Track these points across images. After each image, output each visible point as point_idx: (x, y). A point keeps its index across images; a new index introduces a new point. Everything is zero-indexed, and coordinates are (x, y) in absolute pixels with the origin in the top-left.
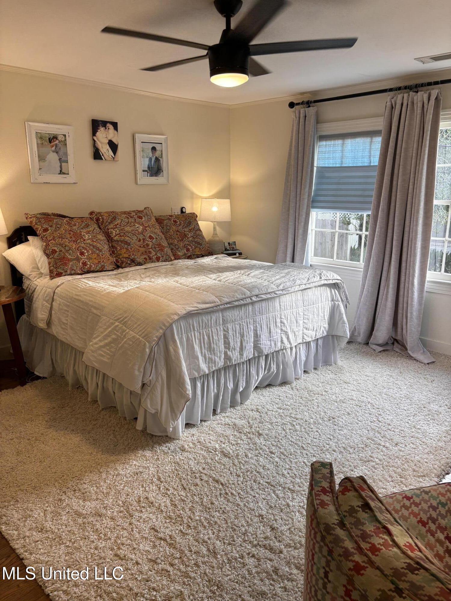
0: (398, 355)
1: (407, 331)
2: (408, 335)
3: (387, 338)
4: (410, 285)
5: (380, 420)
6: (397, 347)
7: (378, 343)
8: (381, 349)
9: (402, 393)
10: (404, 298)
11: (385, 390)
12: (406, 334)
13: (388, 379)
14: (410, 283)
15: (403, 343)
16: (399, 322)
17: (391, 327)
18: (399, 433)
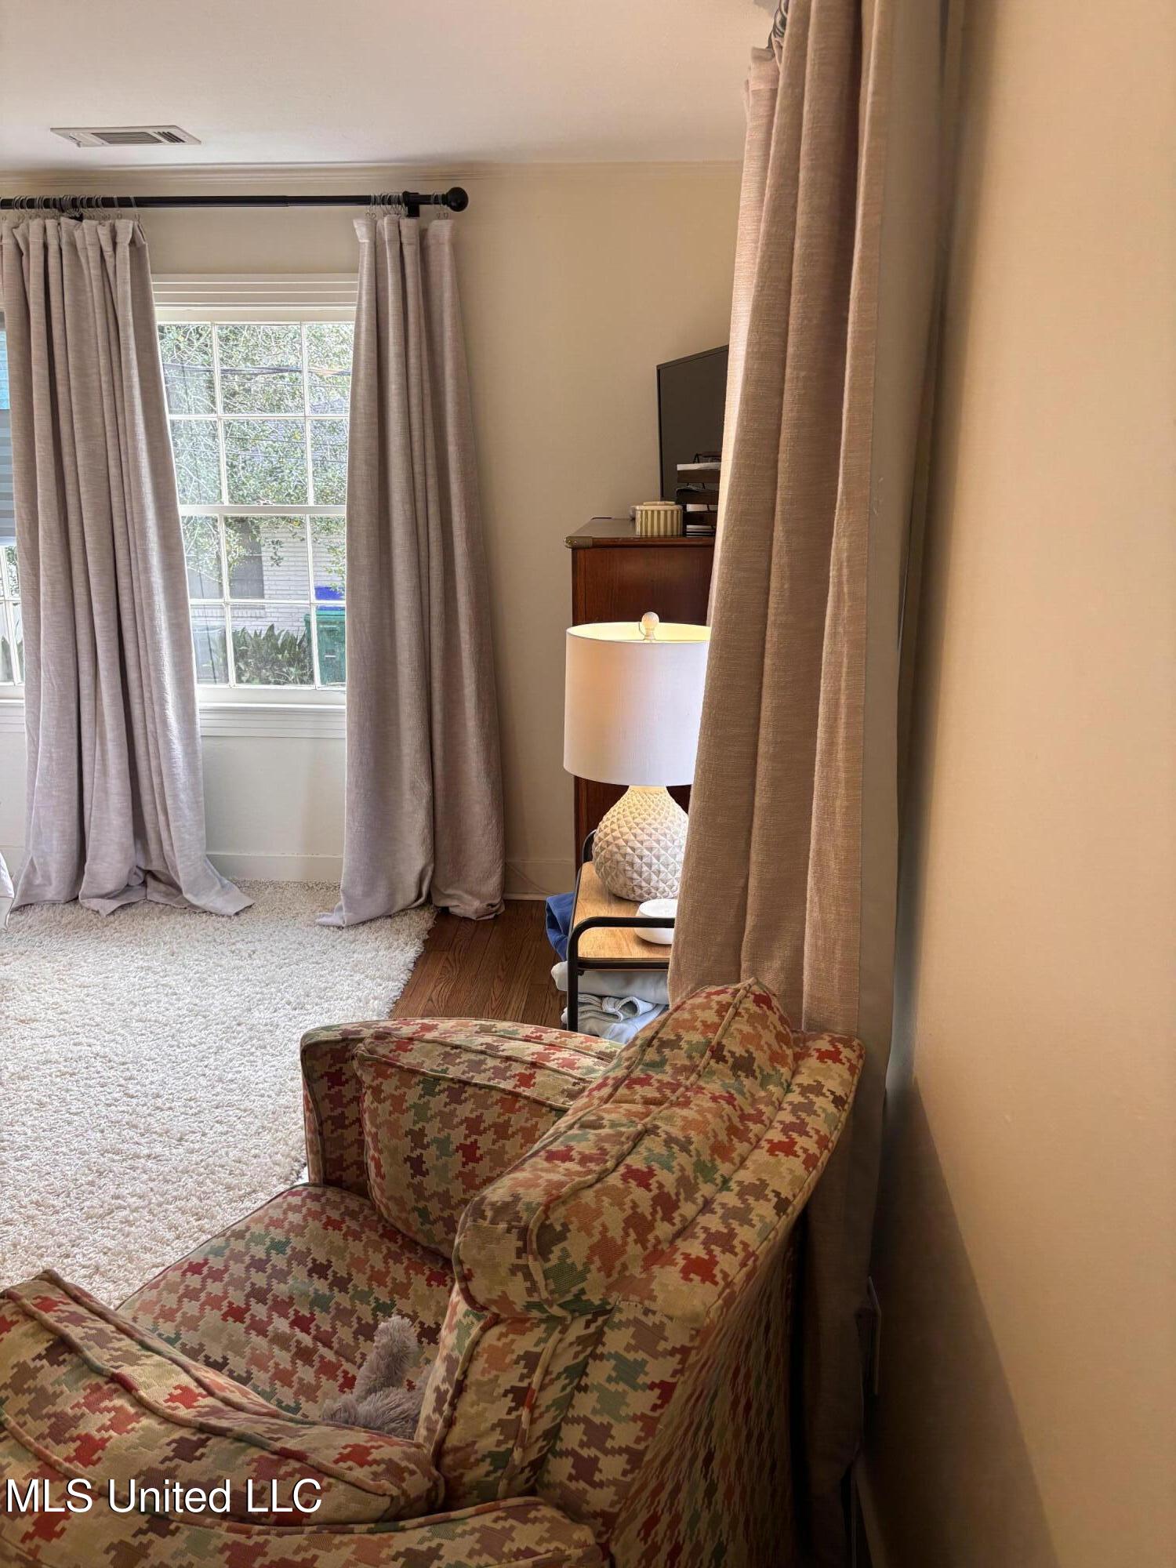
0: (161, 911)
1: (172, 845)
2: (177, 854)
3: (126, 871)
4: (158, 726)
5: (131, 1092)
6: (155, 893)
7: (104, 892)
8: (114, 904)
9: (180, 1004)
10: (149, 760)
11: (137, 1010)
12: (170, 853)
13: (141, 979)
14: (157, 720)
15: (169, 877)
16: (149, 827)
17: (131, 841)
18: (183, 1110)
